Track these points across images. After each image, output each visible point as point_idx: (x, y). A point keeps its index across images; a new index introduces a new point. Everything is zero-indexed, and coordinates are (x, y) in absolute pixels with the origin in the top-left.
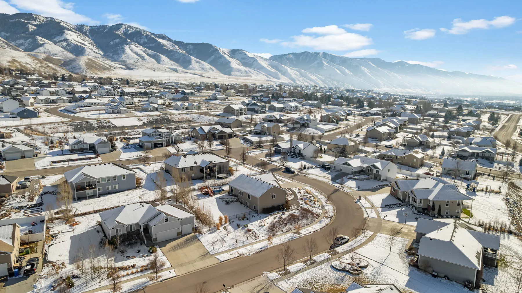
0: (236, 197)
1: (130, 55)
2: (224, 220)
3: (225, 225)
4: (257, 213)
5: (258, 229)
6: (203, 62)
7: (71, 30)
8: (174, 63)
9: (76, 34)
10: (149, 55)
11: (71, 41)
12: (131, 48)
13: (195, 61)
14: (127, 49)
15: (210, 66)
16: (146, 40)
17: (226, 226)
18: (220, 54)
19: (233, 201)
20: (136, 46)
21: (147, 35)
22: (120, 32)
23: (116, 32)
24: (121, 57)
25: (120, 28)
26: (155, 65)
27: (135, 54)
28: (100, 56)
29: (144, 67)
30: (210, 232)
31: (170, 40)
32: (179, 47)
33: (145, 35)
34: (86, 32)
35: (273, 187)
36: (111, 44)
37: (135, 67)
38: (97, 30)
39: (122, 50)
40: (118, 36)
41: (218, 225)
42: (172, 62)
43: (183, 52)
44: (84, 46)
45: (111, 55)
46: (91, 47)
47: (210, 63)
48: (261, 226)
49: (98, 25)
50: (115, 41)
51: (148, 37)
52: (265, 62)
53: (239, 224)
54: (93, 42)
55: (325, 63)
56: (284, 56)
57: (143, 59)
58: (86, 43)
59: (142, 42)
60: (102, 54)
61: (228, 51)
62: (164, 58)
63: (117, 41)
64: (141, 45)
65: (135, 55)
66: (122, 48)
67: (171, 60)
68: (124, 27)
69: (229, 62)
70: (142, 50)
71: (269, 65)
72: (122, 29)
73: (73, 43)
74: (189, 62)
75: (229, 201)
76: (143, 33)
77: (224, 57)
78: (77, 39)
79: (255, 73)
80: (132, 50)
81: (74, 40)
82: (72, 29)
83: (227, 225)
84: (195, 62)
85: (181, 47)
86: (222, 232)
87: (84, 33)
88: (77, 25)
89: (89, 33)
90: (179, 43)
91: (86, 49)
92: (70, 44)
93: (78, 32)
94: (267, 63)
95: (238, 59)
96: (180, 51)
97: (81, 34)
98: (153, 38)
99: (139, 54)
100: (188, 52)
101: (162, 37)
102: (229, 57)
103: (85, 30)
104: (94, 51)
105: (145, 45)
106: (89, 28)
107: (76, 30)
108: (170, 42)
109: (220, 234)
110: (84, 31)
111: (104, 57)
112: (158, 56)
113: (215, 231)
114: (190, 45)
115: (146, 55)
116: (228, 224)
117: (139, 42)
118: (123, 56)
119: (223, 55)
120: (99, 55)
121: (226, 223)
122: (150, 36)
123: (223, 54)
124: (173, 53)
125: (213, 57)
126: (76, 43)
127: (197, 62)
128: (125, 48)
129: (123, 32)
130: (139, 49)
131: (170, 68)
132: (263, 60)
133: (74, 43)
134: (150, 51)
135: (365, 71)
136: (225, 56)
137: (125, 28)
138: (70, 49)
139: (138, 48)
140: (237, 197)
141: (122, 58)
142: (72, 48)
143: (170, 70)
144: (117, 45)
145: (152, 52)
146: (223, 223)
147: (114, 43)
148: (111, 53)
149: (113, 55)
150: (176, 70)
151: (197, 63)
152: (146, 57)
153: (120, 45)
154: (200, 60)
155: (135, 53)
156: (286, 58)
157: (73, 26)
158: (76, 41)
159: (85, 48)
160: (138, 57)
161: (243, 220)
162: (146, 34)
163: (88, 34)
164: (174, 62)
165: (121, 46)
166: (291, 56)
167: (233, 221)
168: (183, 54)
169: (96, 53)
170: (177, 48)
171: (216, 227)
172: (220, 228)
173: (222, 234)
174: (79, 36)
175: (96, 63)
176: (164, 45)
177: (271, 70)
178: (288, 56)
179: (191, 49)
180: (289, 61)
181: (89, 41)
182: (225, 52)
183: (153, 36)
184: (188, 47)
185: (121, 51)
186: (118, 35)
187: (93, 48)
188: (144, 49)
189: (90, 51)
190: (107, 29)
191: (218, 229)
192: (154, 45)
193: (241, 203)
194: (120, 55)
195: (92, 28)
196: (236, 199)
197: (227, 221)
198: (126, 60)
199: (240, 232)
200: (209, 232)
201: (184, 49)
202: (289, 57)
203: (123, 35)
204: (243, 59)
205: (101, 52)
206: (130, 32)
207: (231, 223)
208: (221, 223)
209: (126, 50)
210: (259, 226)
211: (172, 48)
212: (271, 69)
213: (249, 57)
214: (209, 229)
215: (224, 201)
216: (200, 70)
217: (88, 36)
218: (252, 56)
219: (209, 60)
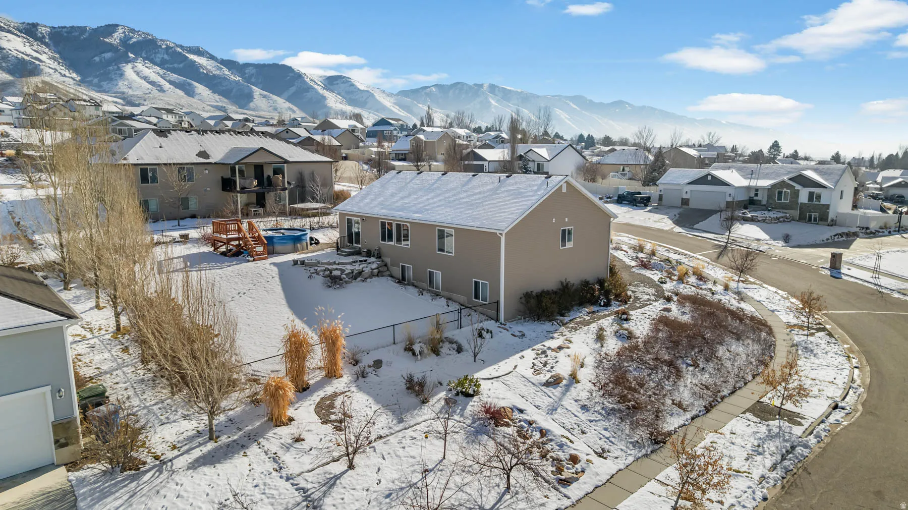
0: (373, 259)
1: (135, 81)
2: (316, 358)
3: (329, 390)
4: (497, 320)
5: (545, 402)
6: (275, 97)
7: (9, 32)
8: (219, 99)
9: (20, 39)
10: (171, 83)
11: (10, 52)
12: (135, 69)
13: (260, 94)
14: (128, 70)
15: (288, 105)
16: (166, 57)
17: (335, 395)
18: (305, 82)
19: (360, 273)
20: (147, 65)
21: (168, 48)
22: (115, 39)
23: (106, 40)
24: (117, 85)
25: (114, 32)
26: (182, 99)
27: (145, 80)
28: (72, 82)
29: (161, 102)
30: (210, 446)
31: (212, 57)
32: (229, 70)
33: (164, 47)
34: (44, 37)
35: (564, 190)
36: (95, 60)
37: (143, 102)
38: (65, 34)
39: (118, 72)
40: (111, 48)
41: (274, 394)
42: (217, 97)
43: (238, 78)
44: (37, 62)
45: (96, 80)
46: (55, 65)
47: (289, 100)
48: (555, 382)
49: (68, 26)
50: (103, 55)
51: (170, 51)
52: (388, 99)
53: (417, 377)
54: (57, 56)
55: (493, 102)
56: (421, 90)
57: (161, 89)
58: (43, 57)
59: (158, 60)
60: (78, 78)
61: (320, 79)
62: (200, 88)
63: (108, 55)
64: (155, 64)
65: (145, 82)
66: (119, 69)
67: (214, 92)
68: (121, 31)
69: (324, 98)
70: (158, 73)
71: (395, 104)
72: (117, 33)
73: (13, 56)
74: (250, 97)
75: (342, 271)
76: (159, 43)
77: (313, 88)
78: (23, 49)
79: (371, 118)
80: (138, 74)
81: (17, 50)
82: (11, 29)
83: (338, 385)
84: (259, 96)
85: (235, 71)
86: (311, 440)
87: (41, 40)
88: (24, 23)
89: (50, 39)
90: (230, 64)
91: (42, 67)
92: (9, 57)
93: (24, 36)
94: (392, 100)
95: (339, 94)
96: (232, 77)
97: (31, 39)
98: (180, 53)
99: (152, 82)
100: (248, 80)
101: (199, 52)
102: (324, 88)
103: (41, 33)
104: (60, 73)
105: (165, 66)
106: (49, 30)
107: (21, 32)
108: (213, 61)
109: (288, 458)
110: (39, 35)
111: (82, 84)
112: (190, 84)
113: (253, 437)
114: (251, 68)
115: (167, 84)
116: (346, 379)
117: (153, 59)
118: (120, 84)
119: (312, 86)
120: (70, 80)
121: (331, 374)
122: (173, 49)
123: (312, 84)
124: (219, 80)
125: (293, 89)
126: (20, 56)
127: (265, 97)
128: (123, 69)
129: (120, 40)
130: (152, 72)
131: (212, 106)
132: (384, 95)
133: (15, 55)
134: (174, 77)
135: (562, 116)
136: (316, 86)
137: (124, 32)
138: (8, 66)
139: (151, 70)
140: (379, 257)
141: (117, 87)
142: (12, 65)
143: (212, 109)
144: (109, 62)
145: (178, 78)
146: (312, 378)
147: (101, 60)
148: (96, 77)
149: (100, 81)
150: (223, 109)
151: (265, 99)
152: (167, 86)
153: (113, 64)
154: (268, 94)
155: (145, 78)
156: (425, 93)
157: (16, 25)
158: (20, 52)
159: (40, 65)
160: (150, 86)
161: (436, 351)
162: (166, 45)
163: (47, 41)
164: (220, 97)
165: (115, 65)
166: (434, 89)
167: (378, 364)
168: (237, 83)
169: (65, 76)
170: (227, 72)
171: (263, 409)
172: (290, 412)
173: (307, 462)
174: (28, 44)
175: (60, 90)
176: (201, 66)
177: (399, 113)
178: (428, 89)
179: (253, 74)
180: (430, 98)
181: (49, 53)
182: (315, 80)
183: (179, 49)
184: (247, 71)
185: (116, 74)
186: (111, 44)
187: (58, 67)
188: (162, 72)
189: (51, 71)
190: (87, 34)
191: (277, 421)
192: (181, 65)
193: (402, 280)
194: (115, 83)
195: (56, 30)
196: (374, 266)
197: (341, 363)
198: (126, 90)
199: (444, 437)
200: (197, 453)
201: (240, 75)
202: (430, 91)
203: (120, 46)
204: (348, 93)
205: (74, 75)
206: (134, 40)
207: (363, 375)
208: (297, 374)
209: (126, 73)
210: (547, 384)
211: (217, 72)
212: (399, 110)
213: (359, 89)
214: (199, 422)
215: (317, 273)
216: (269, 112)
217: (47, 45)
218: (366, 89)
219: (286, 94)
